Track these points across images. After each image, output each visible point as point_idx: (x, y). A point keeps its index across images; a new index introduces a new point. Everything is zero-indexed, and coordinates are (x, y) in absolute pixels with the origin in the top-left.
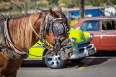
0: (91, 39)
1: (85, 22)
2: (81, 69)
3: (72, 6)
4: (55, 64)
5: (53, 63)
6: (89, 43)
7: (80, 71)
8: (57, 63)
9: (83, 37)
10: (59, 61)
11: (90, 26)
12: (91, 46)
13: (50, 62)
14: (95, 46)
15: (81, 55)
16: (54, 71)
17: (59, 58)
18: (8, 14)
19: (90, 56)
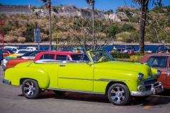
0: (158, 76)
1: (151, 57)
2: (147, 107)
3: (129, 41)
4: (119, 100)
5: (117, 99)
6: (156, 80)
7: (146, 110)
8: (121, 99)
9: (150, 73)
10: (123, 97)
11: (156, 62)
12: (158, 84)
13: (113, 98)
14: (163, 84)
15: (147, 93)
16: (117, 107)
17: (123, 94)
18: (66, 44)
19: (157, 94)
